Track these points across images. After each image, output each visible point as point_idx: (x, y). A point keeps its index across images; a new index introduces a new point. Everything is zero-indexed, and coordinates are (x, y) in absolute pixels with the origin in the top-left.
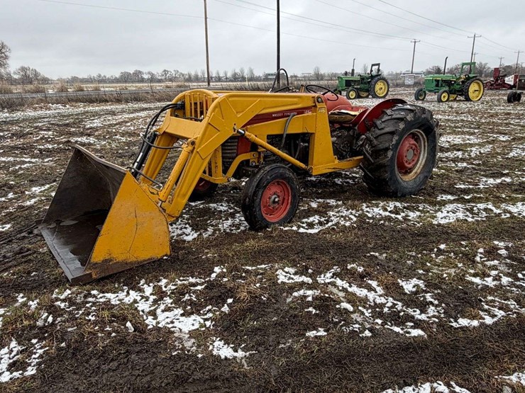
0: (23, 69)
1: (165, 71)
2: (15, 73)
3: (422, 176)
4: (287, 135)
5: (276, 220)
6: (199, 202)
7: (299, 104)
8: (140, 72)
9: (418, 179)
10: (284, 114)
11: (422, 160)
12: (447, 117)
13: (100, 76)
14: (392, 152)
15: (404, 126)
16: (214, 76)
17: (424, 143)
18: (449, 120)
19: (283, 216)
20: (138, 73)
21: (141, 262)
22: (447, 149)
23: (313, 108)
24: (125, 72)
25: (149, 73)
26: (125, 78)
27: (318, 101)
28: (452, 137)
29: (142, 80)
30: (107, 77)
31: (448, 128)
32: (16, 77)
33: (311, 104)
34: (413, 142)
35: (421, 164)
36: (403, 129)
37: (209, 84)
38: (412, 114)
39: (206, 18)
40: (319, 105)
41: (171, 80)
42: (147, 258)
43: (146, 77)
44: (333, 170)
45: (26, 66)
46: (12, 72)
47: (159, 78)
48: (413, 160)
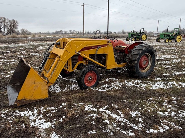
0: (23, 30)
1: (70, 30)
2: (20, 31)
3: (149, 71)
4: (97, 54)
5: (91, 86)
6: (66, 78)
7: (101, 43)
8: (62, 31)
9: (148, 72)
10: (96, 47)
11: (150, 64)
12: (166, 48)
13: (48, 32)
14: (137, 62)
15: (141, 52)
17: (150, 58)
18: (167, 49)
19: (93, 84)
20: (61, 31)
21: (37, 100)
22: (164, 60)
23: (107, 45)
24: (57, 31)
25: (65, 31)
26: (57, 33)
27: (109, 42)
28: (166, 55)
29: (62, 34)
30: (51, 32)
31: (166, 52)
32: (20, 32)
33: (106, 43)
34: (146, 58)
35: (149, 66)
37: (84, 35)
38: (145, 48)
39: (84, 13)
40: (109, 44)
41: (72, 34)
42: (39, 99)
43: (64, 32)
44: (115, 68)
45: (24, 29)
46: (19, 30)
47: (68, 33)
48: (146, 65)
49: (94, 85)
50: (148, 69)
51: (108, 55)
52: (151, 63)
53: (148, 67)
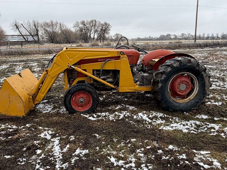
0: (117, 35)
1: (183, 34)
2: (113, 36)
3: (193, 102)
4: (102, 70)
5: (82, 111)
7: (108, 55)
8: (170, 35)
10: (105, 60)
11: (196, 91)
13: (150, 37)
14: (161, 84)
15: (171, 69)
16: (210, 36)
17: (196, 81)
19: (87, 109)
20: (168, 35)
21: (12, 117)
23: (118, 58)
24: (163, 35)
25: (174, 35)
26: (162, 38)
27: (121, 54)
29: (171, 39)
30: (153, 37)
32: (114, 38)
34: (184, 79)
36: (170, 71)
38: (178, 63)
39: (197, 6)
40: (121, 56)
41: (186, 39)
42: (15, 115)
43: (172, 37)
44: (134, 91)
45: (118, 33)
46: (112, 36)
47: (180, 38)
48: (186, 91)
49: (88, 111)
50: (192, 98)
51: (120, 71)
52: (198, 89)
53: (193, 96)
